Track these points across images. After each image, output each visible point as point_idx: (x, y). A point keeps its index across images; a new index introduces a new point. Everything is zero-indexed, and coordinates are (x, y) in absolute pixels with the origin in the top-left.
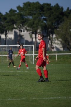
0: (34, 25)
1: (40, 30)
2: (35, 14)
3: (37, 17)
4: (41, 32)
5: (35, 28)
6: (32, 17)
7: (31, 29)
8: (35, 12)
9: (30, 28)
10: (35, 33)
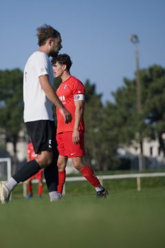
0: (11, 122)
1: (25, 133)
2: (11, 96)
3: (17, 103)
4: (27, 136)
5: (14, 129)
6: (6, 103)
7: (4, 130)
8: (11, 92)
9: (2, 127)
10: (12, 139)
